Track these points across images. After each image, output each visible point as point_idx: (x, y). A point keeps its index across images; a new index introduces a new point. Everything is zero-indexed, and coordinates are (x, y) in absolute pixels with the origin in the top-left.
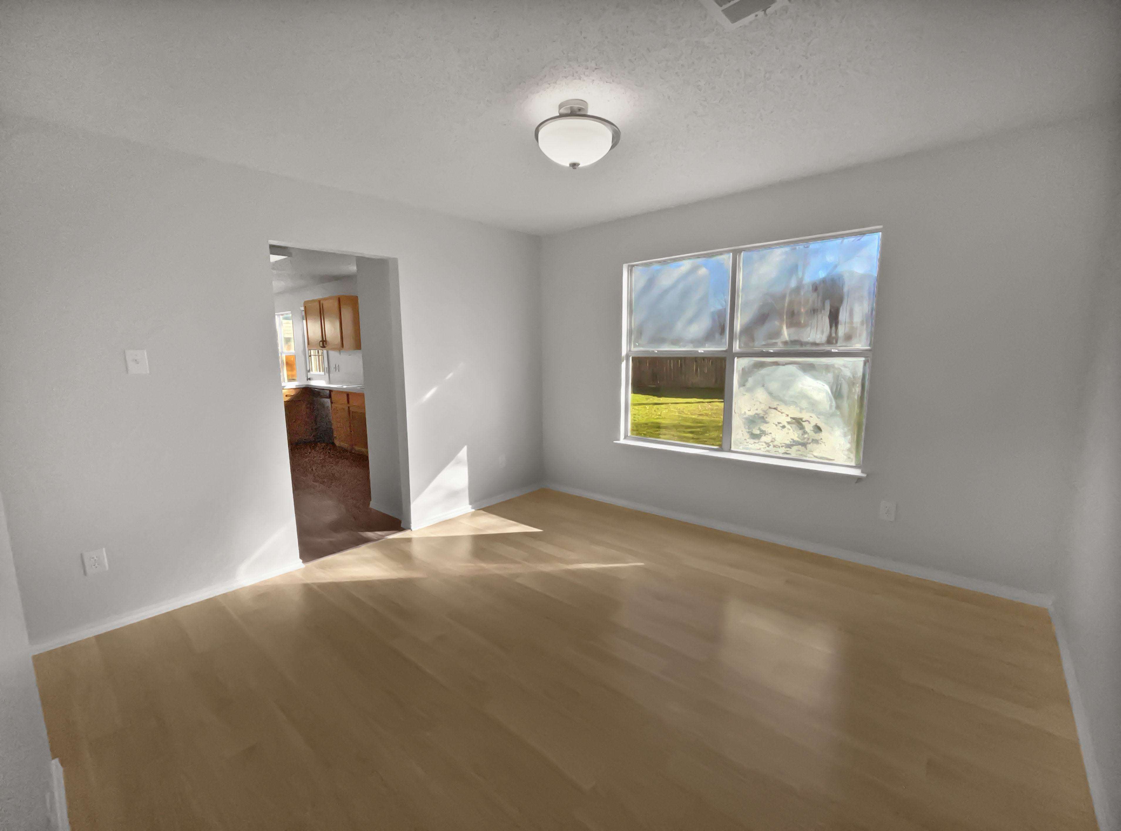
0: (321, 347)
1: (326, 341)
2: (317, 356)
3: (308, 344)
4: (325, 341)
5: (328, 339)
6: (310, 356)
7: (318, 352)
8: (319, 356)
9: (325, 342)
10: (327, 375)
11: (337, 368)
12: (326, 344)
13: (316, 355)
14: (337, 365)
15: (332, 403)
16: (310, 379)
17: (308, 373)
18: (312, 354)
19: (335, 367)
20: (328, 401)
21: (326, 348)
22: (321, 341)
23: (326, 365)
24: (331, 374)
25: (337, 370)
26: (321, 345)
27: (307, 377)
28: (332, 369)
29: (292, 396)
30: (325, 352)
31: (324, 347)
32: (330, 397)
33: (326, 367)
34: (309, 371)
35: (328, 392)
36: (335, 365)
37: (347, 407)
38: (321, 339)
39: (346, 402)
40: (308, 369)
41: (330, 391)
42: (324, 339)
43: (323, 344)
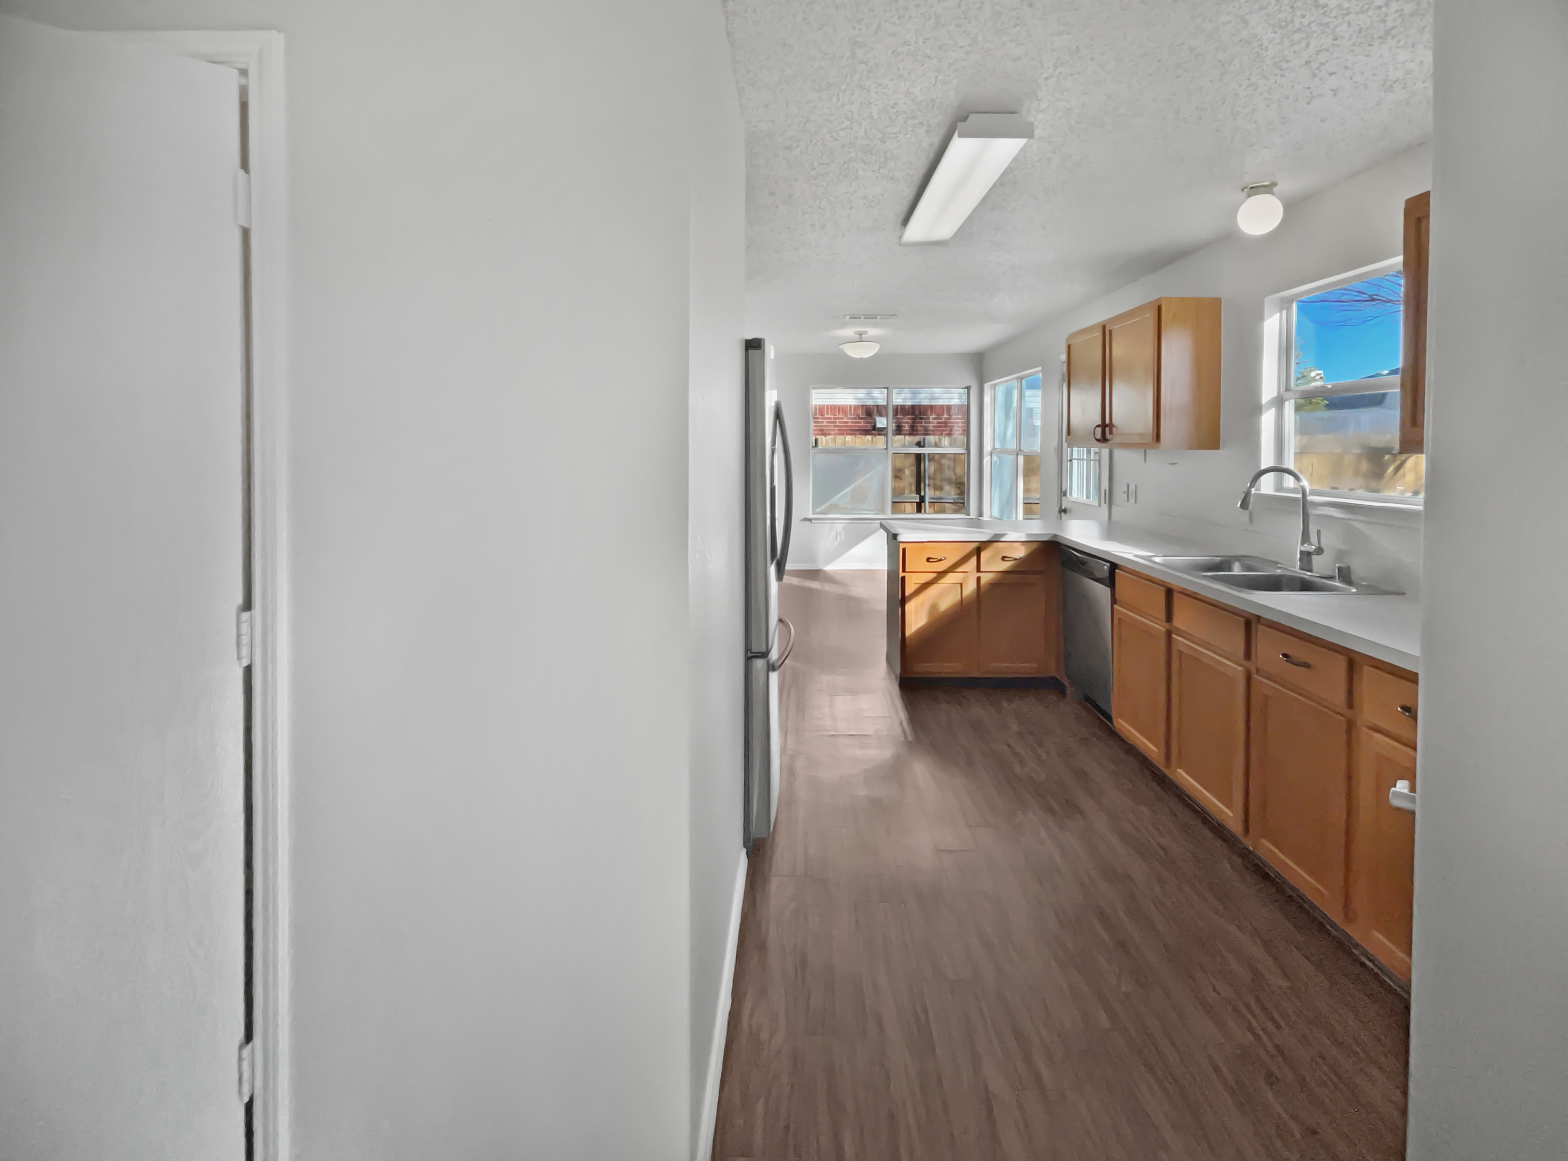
0: (1098, 440)
1: (1111, 425)
2: (1085, 461)
3: (1069, 433)
4: (1107, 426)
5: (1114, 421)
6: (1071, 460)
7: (1089, 452)
8: (1089, 460)
9: (1107, 429)
10: (1105, 507)
11: (1131, 494)
12: (1111, 433)
13: (1083, 460)
14: (1132, 487)
15: (1114, 601)
16: (1065, 511)
17: (1064, 498)
18: (1075, 456)
19: (1126, 489)
20: (1101, 592)
21: (1109, 442)
22: (1098, 426)
23: (1105, 485)
24: (1114, 508)
25: (1132, 500)
26: (1099, 436)
27: (1061, 507)
28: (1119, 495)
29: (1016, 559)
30: (1105, 452)
31: (1104, 439)
32: (1110, 582)
33: (1105, 488)
34: (1065, 494)
35: (1106, 567)
36: (1128, 485)
37: (1164, 630)
38: (1099, 422)
39: (1163, 615)
40: (1063, 489)
41: (1114, 566)
42: (1107, 421)
43: (1103, 433)
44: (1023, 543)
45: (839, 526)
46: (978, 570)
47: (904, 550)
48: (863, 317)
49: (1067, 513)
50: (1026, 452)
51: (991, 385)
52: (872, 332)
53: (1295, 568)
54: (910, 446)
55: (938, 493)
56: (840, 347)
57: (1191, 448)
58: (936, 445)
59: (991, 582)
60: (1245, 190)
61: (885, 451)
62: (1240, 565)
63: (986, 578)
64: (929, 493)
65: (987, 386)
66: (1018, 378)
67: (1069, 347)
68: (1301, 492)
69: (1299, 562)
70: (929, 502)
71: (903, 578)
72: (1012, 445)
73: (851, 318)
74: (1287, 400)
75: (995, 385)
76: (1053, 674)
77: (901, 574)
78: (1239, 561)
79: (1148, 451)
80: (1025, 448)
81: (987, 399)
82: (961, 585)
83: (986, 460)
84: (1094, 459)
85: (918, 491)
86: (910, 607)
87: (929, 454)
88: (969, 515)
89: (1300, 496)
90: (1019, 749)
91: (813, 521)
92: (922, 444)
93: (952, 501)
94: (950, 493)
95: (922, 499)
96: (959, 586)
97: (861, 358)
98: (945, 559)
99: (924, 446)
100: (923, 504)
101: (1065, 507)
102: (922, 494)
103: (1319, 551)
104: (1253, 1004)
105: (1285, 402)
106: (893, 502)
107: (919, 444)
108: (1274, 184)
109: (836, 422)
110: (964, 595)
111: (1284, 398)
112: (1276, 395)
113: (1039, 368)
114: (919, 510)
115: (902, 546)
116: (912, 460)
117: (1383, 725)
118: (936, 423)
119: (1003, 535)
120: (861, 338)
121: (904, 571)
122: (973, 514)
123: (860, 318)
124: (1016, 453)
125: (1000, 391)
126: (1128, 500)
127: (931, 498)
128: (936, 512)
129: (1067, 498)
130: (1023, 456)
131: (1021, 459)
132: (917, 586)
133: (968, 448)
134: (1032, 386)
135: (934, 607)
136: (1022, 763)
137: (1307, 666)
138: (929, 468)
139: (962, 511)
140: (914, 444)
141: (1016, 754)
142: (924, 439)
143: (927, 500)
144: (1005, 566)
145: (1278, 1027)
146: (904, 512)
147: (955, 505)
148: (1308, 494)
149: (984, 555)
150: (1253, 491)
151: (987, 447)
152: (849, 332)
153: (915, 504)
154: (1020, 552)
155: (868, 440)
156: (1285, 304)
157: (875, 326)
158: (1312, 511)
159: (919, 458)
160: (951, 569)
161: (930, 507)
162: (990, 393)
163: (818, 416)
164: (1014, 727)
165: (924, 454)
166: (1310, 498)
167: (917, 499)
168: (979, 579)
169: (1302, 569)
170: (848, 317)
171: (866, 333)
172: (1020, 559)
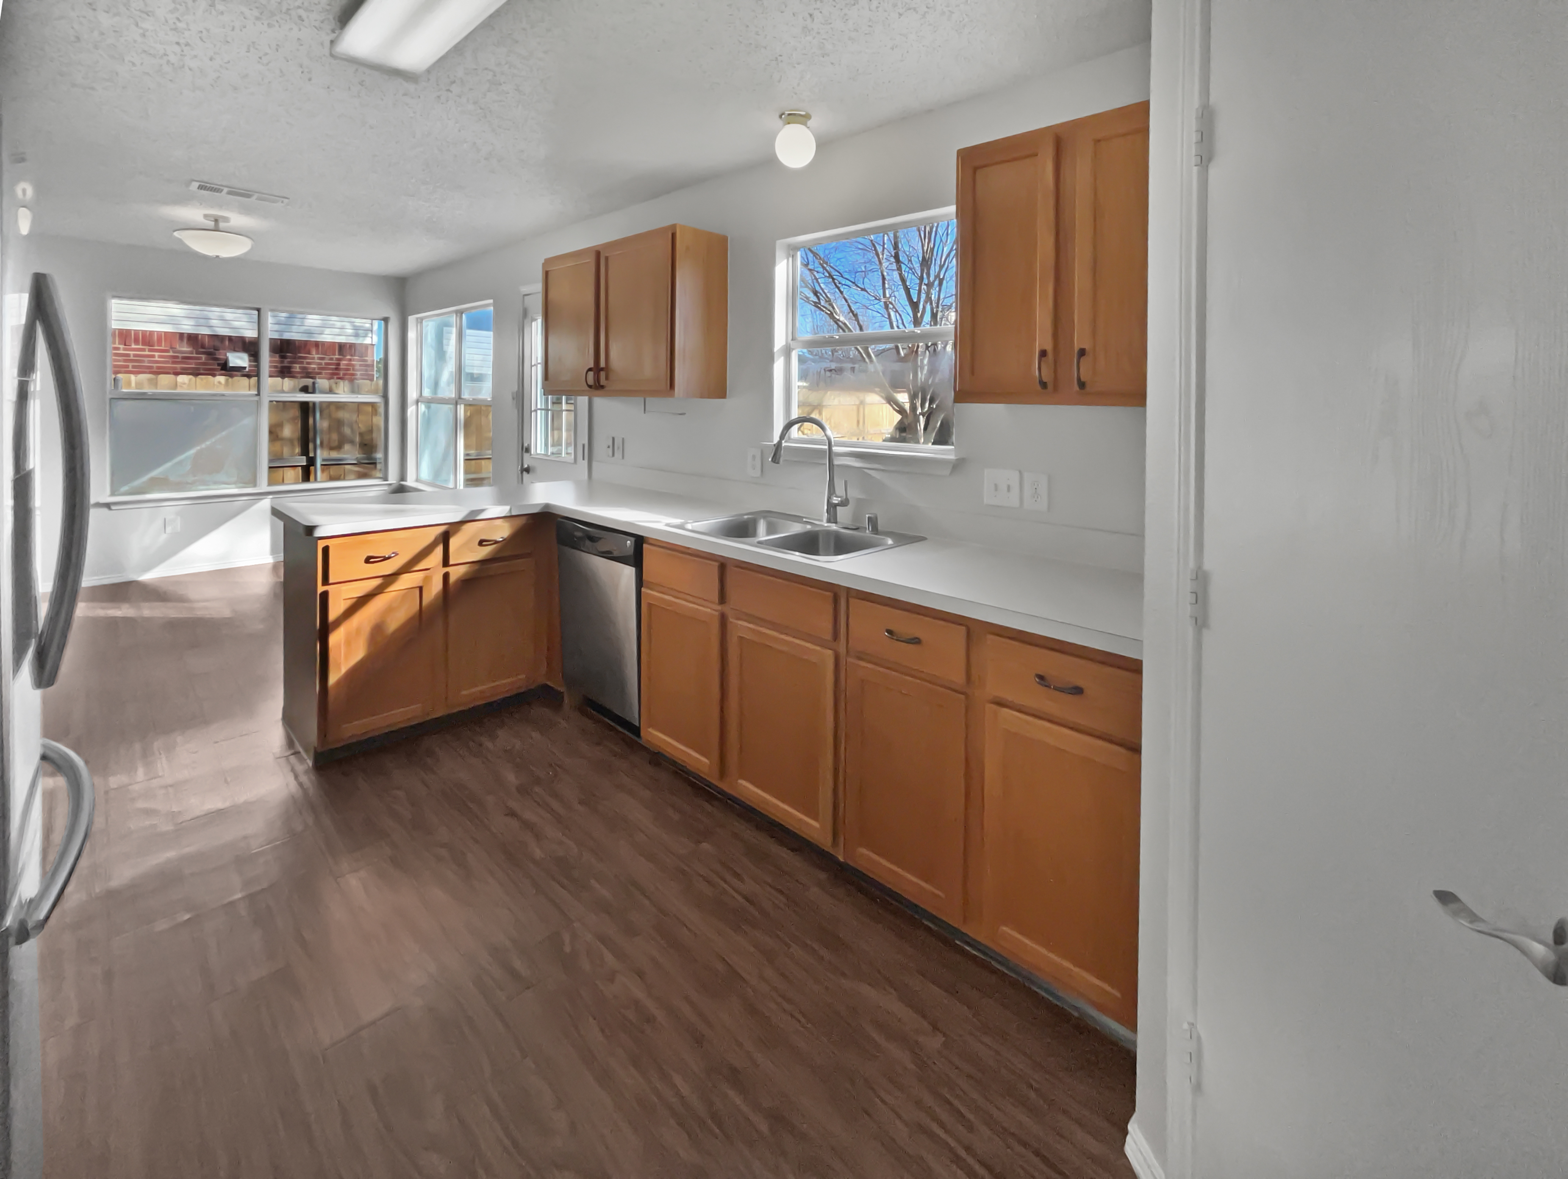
0: (590, 387)
1: (607, 369)
3: (546, 378)
4: (602, 369)
5: (612, 364)
6: (535, 411)
9: (603, 374)
10: (583, 465)
11: (617, 448)
12: (607, 378)
14: (618, 441)
15: (641, 583)
16: (527, 470)
17: (526, 455)
18: (539, 406)
19: (610, 443)
21: (605, 390)
22: (590, 370)
23: (584, 439)
24: (595, 465)
25: (618, 454)
26: (591, 381)
27: (523, 465)
28: (602, 450)
29: (496, 542)
30: (583, 401)
31: (597, 386)
32: (636, 560)
33: (584, 443)
34: (528, 450)
35: (629, 542)
36: (613, 439)
37: (717, 613)
38: (591, 365)
39: (715, 597)
40: (526, 445)
41: (640, 541)
42: (602, 364)
43: (597, 379)
44: (506, 519)
45: (169, 511)
46: (446, 562)
47: (326, 550)
48: (226, 190)
49: (530, 473)
50: (469, 400)
51: (417, 319)
52: (237, 220)
53: (822, 521)
54: (292, 391)
55: (334, 455)
56: (176, 234)
57: (702, 396)
58: (331, 391)
59: (463, 579)
60: (783, 116)
61: (256, 398)
62: (765, 523)
63: (456, 573)
64: (321, 456)
65: (412, 320)
66: (457, 312)
67: (547, 274)
68: (827, 444)
69: (826, 514)
70: (322, 465)
71: (325, 596)
72: (448, 391)
73: (201, 187)
74: (793, 349)
75: (422, 319)
76: (542, 680)
77: (321, 589)
78: (764, 518)
79: (648, 399)
80: (466, 395)
81: (412, 335)
82: (421, 589)
83: (411, 410)
84: (566, 409)
85: (305, 452)
86: (335, 638)
87: (321, 403)
88: (387, 480)
89: (826, 447)
90: (528, 815)
91: (113, 507)
92: (310, 390)
93: (355, 462)
94: (350, 454)
95: (311, 462)
96: (417, 591)
97: (217, 257)
98: (397, 554)
99: (313, 392)
100: (312, 468)
101: (528, 465)
102: (311, 455)
103: (844, 503)
104: (938, 1110)
105: (792, 351)
106: (270, 467)
107: (305, 389)
108: (807, 117)
109: (153, 356)
110: (425, 603)
111: (792, 347)
112: (784, 343)
113: (491, 301)
114: (306, 477)
115: (321, 544)
116: (296, 412)
117: (1009, 697)
118: (323, 364)
119: (482, 511)
120: (217, 225)
121: (326, 581)
122: (393, 478)
123: (219, 191)
124: (454, 402)
125: (430, 327)
126: (613, 455)
127: (324, 460)
128: (332, 479)
129: (531, 455)
130: (463, 405)
131: (461, 409)
132: (349, 603)
133: (385, 397)
134: (477, 324)
135: (378, 629)
136: (538, 836)
137: (916, 641)
138: (321, 423)
139: (374, 473)
140: (298, 390)
141: (528, 826)
142: (314, 383)
143: (319, 462)
144: (483, 553)
145: (971, 1128)
146: (283, 482)
147: (359, 467)
148: (833, 444)
149: (454, 542)
150: (784, 444)
151: (412, 393)
152: (194, 214)
153: (300, 468)
154: (503, 532)
155: (219, 383)
156: (792, 250)
157: (246, 210)
158: (837, 462)
159: (306, 409)
160: (407, 568)
161: (323, 471)
162: (415, 329)
163: (117, 345)
164: (511, 778)
165: (314, 404)
166: (835, 449)
167: (303, 462)
168: (446, 576)
169: (829, 521)
170: (197, 184)
171: (226, 219)
172: (504, 540)
